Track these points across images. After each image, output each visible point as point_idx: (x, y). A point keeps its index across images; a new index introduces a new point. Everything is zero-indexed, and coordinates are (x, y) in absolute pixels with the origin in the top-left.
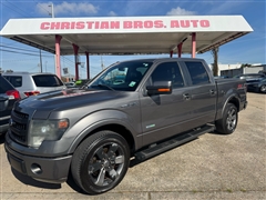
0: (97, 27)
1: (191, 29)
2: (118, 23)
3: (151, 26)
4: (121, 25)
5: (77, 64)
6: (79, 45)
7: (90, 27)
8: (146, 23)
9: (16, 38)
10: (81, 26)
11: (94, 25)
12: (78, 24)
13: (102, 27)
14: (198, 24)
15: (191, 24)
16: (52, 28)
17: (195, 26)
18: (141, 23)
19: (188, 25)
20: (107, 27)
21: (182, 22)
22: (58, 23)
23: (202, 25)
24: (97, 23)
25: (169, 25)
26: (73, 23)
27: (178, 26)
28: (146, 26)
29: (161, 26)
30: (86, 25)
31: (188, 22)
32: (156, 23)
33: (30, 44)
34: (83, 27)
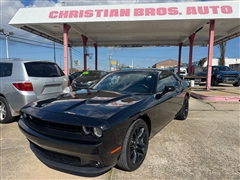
0: (106, 15)
1: (211, 16)
2: (128, 10)
3: (164, 13)
4: (132, 13)
5: (86, 55)
6: (88, 36)
7: (98, 15)
8: (159, 10)
9: (25, 27)
10: (89, 14)
11: (102, 13)
12: (87, 12)
13: (111, 15)
14: (219, 10)
15: (211, 10)
16: (60, 17)
17: (215, 12)
18: (153, 10)
19: (207, 12)
20: (117, 15)
21: (200, 8)
22: (67, 12)
23: (224, 11)
24: (106, 11)
25: (184, 12)
26: (82, 12)
27: (195, 13)
28: (159, 14)
29: (176, 13)
30: (95, 13)
31: (206, 8)
32: (170, 9)
33: (41, 34)
34: (92, 15)
